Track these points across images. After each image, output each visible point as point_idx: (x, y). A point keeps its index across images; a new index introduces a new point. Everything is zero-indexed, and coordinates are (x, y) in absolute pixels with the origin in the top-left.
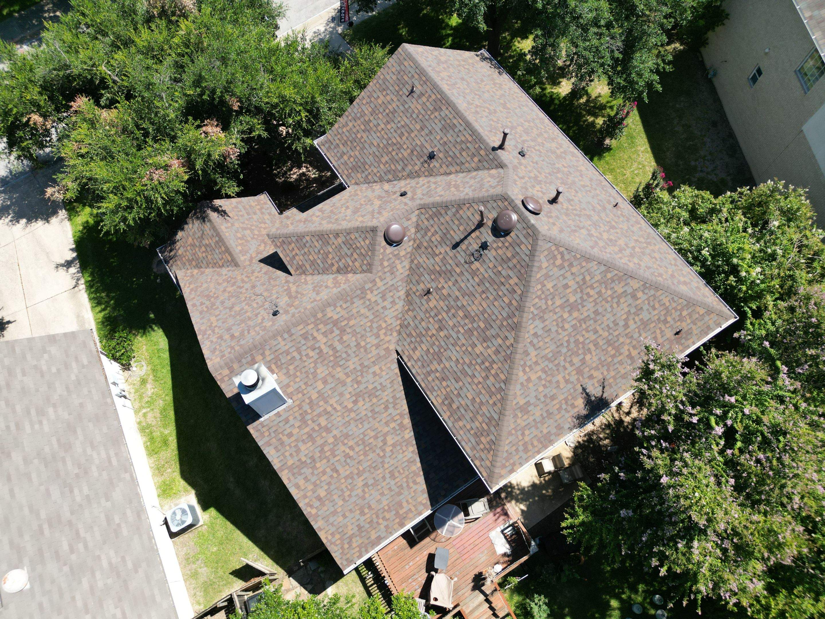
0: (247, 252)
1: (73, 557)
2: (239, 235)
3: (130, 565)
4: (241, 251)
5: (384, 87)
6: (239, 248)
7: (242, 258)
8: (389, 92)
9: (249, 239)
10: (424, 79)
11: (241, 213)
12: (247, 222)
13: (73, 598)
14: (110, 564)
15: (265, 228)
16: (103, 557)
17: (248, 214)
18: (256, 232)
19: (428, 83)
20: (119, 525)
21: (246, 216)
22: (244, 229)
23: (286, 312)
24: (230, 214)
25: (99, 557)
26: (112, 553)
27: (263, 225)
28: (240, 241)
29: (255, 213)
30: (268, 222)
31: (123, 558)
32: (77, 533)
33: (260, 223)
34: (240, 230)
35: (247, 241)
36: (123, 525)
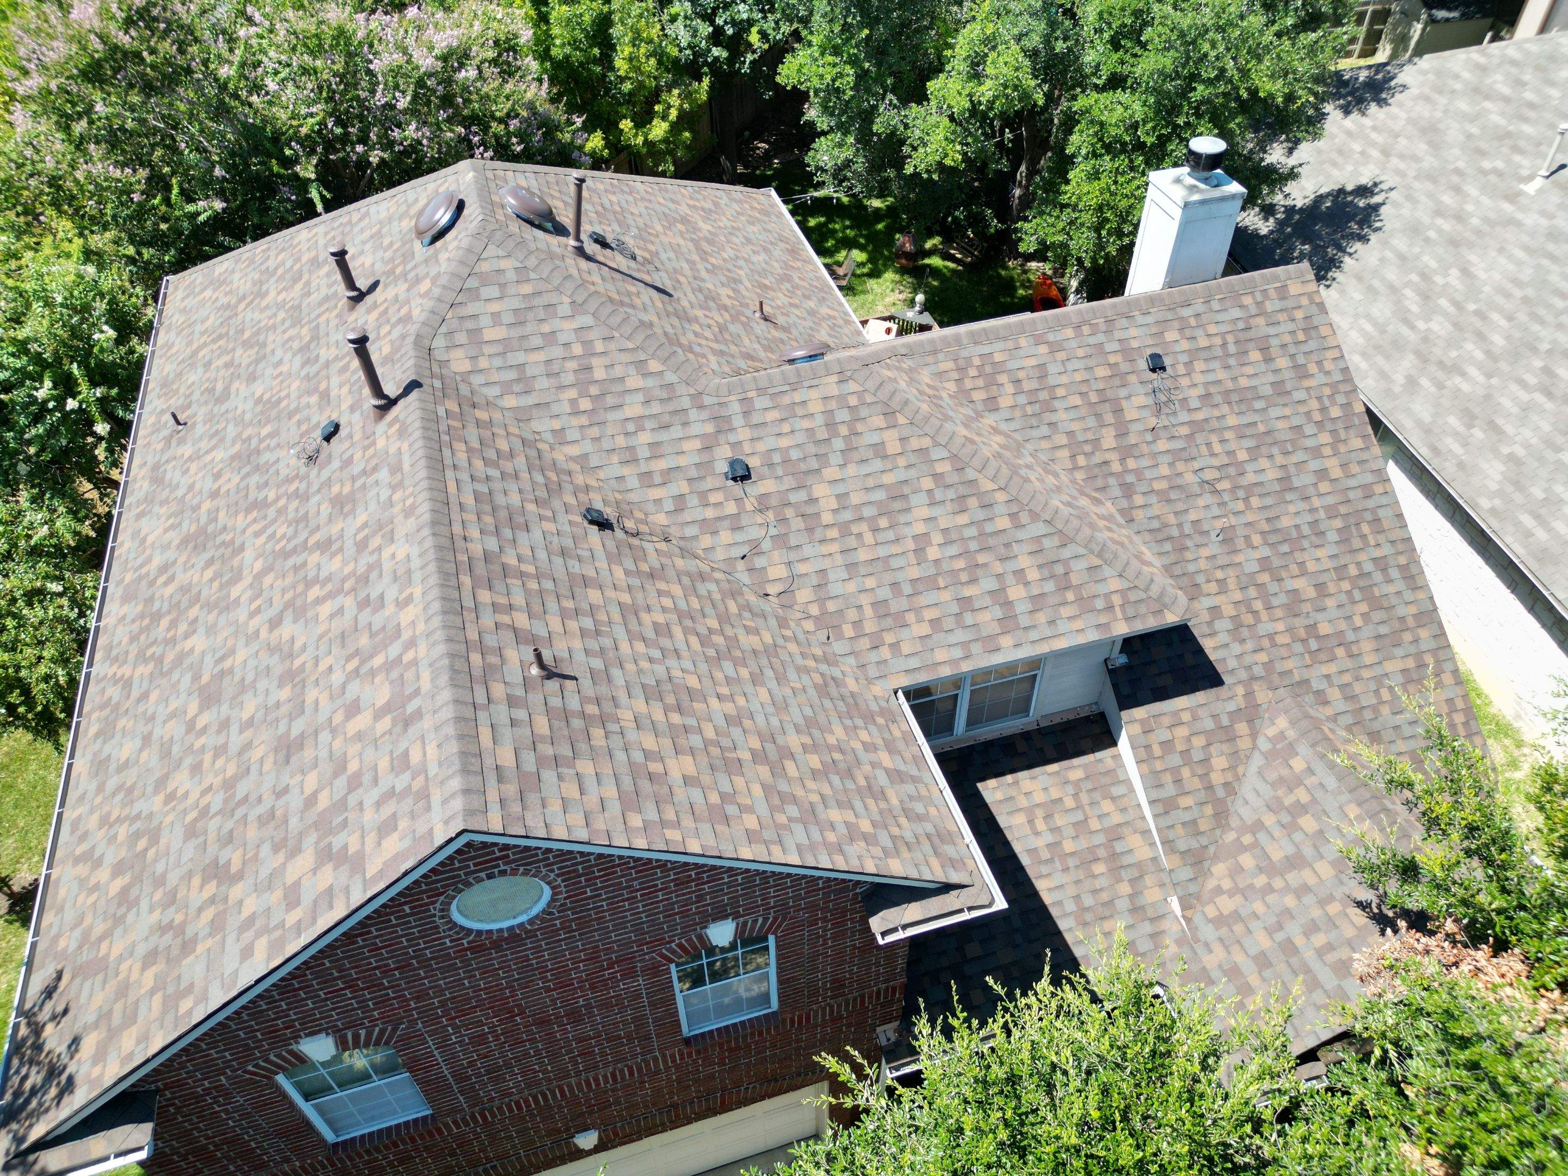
0: (1270, 756)
1: (1538, 363)
2: (1308, 823)
3: (1425, 382)
4: (1291, 750)
5: (645, 785)
6: (1298, 764)
7: (1282, 723)
8: (638, 757)
9: (1269, 820)
10: (476, 658)
11: (1319, 939)
12: (1290, 901)
13: (1510, 318)
14: (1463, 374)
15: (1219, 891)
16: (1481, 379)
17: (1289, 948)
18: (1247, 860)
19: (473, 635)
20: (1470, 426)
21: (1294, 930)
22: (1296, 862)
23: (1127, 352)
24: (1360, 918)
25: (1489, 376)
26: (1465, 387)
27: (1227, 904)
28: (1302, 795)
29: (1262, 961)
30: (1208, 932)
31: (1440, 386)
32: (1549, 394)
33: (1236, 916)
34: (1308, 851)
35: (1274, 806)
36: (1461, 429)
